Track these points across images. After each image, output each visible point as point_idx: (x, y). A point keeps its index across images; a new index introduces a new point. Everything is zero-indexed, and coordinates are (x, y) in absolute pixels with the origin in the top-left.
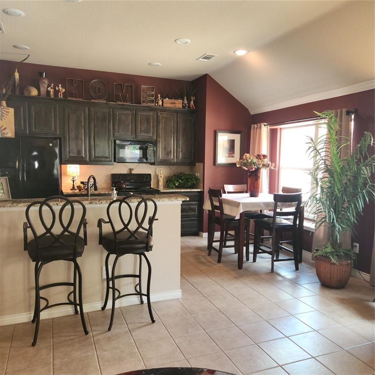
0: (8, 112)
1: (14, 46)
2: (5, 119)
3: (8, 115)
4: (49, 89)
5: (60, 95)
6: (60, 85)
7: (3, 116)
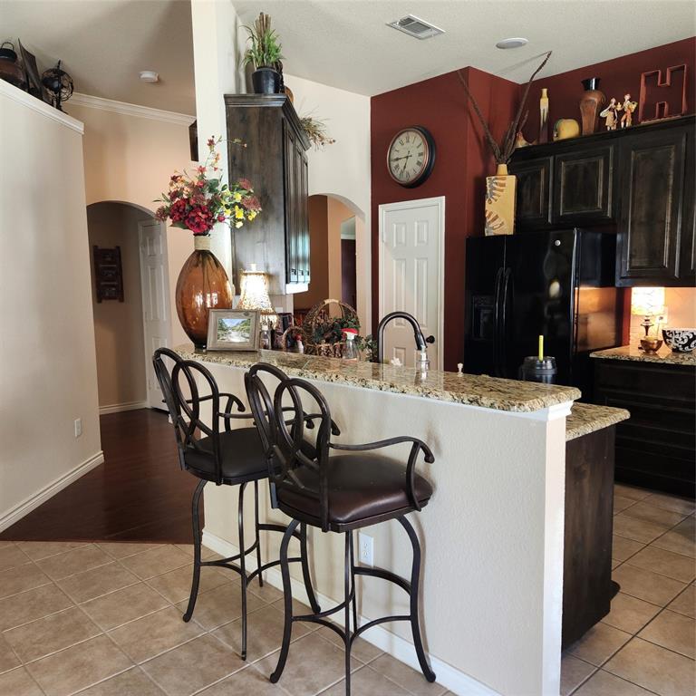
0: (503, 185)
1: (499, 46)
2: (496, 200)
3: (502, 191)
4: (602, 114)
5: (625, 121)
6: (627, 97)
7: (494, 194)
